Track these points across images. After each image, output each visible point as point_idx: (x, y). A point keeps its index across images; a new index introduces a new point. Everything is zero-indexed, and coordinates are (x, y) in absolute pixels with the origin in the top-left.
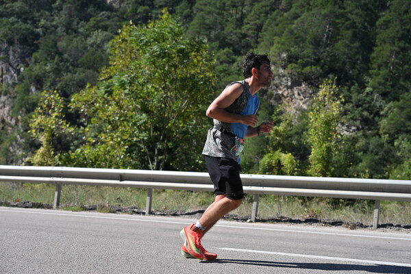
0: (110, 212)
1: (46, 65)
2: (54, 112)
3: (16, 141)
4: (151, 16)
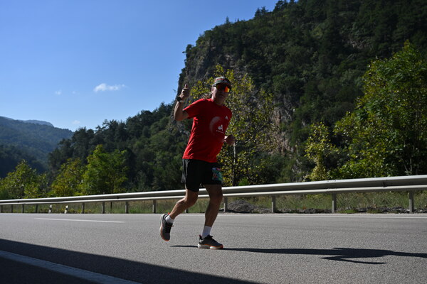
0: (378, 213)
1: (311, 104)
2: (322, 138)
3: (296, 164)
4: (391, 50)
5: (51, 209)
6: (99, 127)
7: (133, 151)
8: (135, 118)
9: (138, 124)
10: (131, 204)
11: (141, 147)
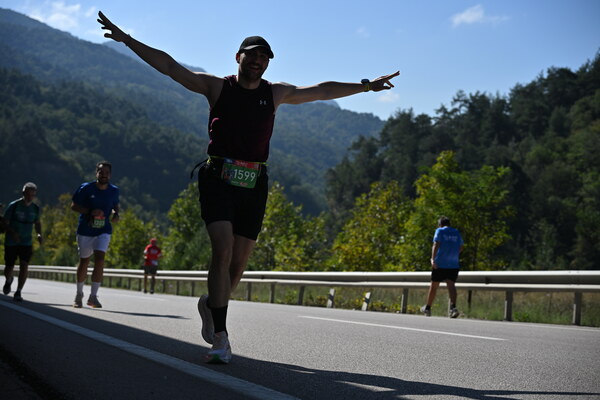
5: (331, 298)
6: (443, 109)
7: (524, 168)
8: (532, 86)
9: (538, 102)
10: (518, 299)
11: (544, 161)
